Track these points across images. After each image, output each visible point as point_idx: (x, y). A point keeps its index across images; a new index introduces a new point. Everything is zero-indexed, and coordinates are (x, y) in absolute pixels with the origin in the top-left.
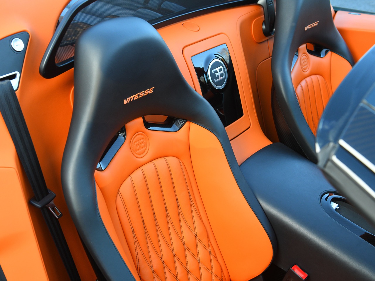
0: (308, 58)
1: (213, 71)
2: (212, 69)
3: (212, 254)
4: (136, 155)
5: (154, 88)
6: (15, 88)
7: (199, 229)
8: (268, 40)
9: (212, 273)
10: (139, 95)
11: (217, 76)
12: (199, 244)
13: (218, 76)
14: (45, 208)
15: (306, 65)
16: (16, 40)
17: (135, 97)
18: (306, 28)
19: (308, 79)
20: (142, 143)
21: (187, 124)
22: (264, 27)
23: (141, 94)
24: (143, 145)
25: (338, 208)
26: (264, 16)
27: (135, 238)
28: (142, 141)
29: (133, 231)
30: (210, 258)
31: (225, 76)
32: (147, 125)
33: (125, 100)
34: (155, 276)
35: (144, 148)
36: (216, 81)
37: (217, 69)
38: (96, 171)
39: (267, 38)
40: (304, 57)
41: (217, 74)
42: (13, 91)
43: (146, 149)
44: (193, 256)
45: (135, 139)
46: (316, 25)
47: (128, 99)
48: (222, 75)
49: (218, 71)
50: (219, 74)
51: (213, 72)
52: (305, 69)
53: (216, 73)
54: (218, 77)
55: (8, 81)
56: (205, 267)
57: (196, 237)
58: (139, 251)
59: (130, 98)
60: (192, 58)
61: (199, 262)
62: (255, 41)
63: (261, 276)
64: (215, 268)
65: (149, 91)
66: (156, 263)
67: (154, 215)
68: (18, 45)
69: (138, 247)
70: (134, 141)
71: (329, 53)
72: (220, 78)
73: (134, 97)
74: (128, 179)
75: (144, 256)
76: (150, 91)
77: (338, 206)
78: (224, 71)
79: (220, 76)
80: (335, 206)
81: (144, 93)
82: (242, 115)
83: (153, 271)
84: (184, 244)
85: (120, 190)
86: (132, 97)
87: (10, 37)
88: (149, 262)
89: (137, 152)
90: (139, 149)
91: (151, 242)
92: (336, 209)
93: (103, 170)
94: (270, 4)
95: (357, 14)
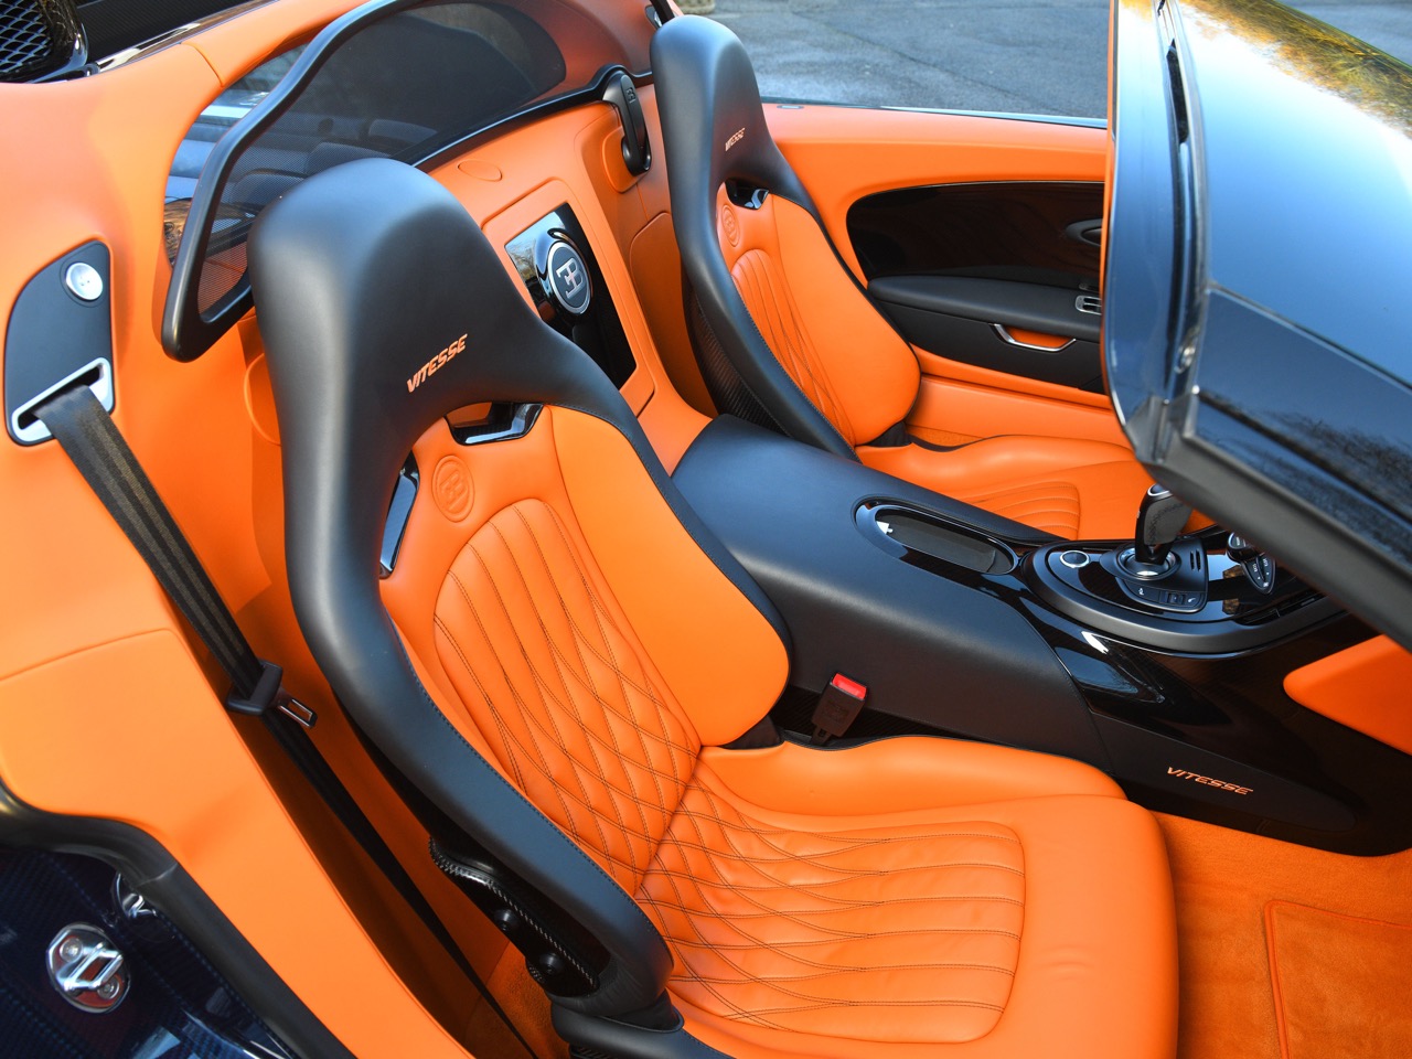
0: (733, 214)
1: (559, 272)
2: (555, 267)
3: (656, 701)
4: (450, 515)
5: (465, 336)
6: (108, 408)
7: (619, 656)
8: (637, 184)
9: (667, 743)
10: (436, 362)
11: (568, 284)
12: (627, 688)
13: (571, 282)
14: (271, 711)
15: (733, 230)
16: (79, 269)
17: (429, 369)
18: (728, 146)
19: (742, 261)
20: (456, 482)
21: (545, 411)
22: (627, 153)
23: (442, 359)
24: (460, 486)
25: (891, 531)
26: (622, 127)
27: (499, 718)
28: (455, 477)
29: (490, 703)
30: (657, 710)
31: (585, 279)
32: (460, 434)
33: (409, 382)
34: (560, 792)
35: (464, 495)
36: (568, 295)
37: (566, 266)
38: (381, 581)
39: (636, 180)
40: (727, 211)
41: (568, 279)
42: (105, 417)
43: (468, 497)
44: (622, 718)
45: (440, 476)
46: (741, 136)
47: (415, 377)
48: (578, 280)
49: (569, 271)
50: (570, 278)
51: (559, 275)
52: (733, 240)
53: (565, 276)
54: (571, 287)
55: (84, 388)
56: (649, 733)
57: (617, 673)
58: (513, 747)
59: (420, 373)
61: (635, 726)
62: (613, 187)
63: (768, 718)
64: (671, 732)
65: (456, 346)
66: (554, 763)
67: (523, 650)
68: (87, 282)
69: (509, 740)
70: (439, 481)
71: (768, 197)
72: (577, 288)
73: (427, 370)
74: (449, 581)
75: (527, 754)
76: (458, 347)
77: (890, 527)
78: (581, 270)
79: (574, 283)
80: (884, 527)
81: (447, 353)
82: (633, 366)
83: (554, 782)
84: (597, 698)
85: (438, 613)
86: (424, 369)
87: (58, 263)
88: (541, 765)
89: (451, 508)
90: (454, 500)
91: (531, 716)
92: (888, 533)
93: (391, 573)
94: (632, 98)
95: (796, 107)
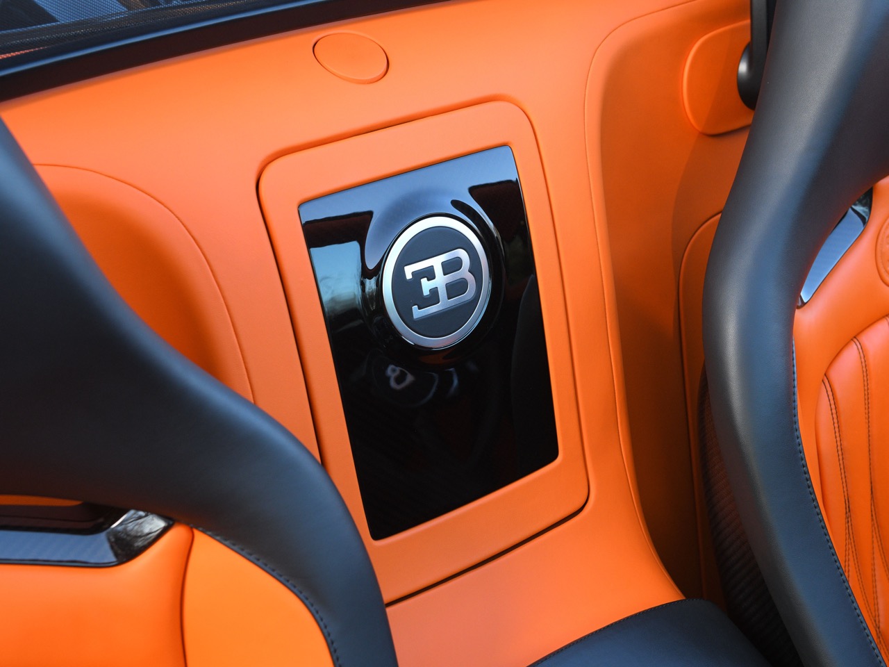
1: (409, 271)
2: (405, 259)
11: (426, 292)
13: (434, 290)
22: (743, 68)
26: (748, 21)
31: (480, 292)
36: (417, 313)
37: (436, 262)
41: (426, 285)
48: (455, 289)
49: (438, 271)
50: (439, 282)
51: (409, 276)
53: (424, 281)
54: (432, 299)
60: (302, 210)
62: (691, 124)
72: (444, 303)
78: (475, 269)
79: (442, 293)
